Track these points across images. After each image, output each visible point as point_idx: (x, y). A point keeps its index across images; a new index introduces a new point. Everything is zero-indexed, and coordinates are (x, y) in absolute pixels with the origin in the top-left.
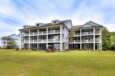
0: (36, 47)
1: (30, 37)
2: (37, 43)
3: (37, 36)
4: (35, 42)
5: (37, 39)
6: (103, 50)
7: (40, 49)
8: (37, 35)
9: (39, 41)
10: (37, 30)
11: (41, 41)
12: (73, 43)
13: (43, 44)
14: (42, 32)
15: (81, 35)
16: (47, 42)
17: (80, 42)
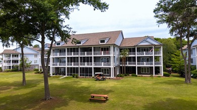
0: (77, 72)
1: (66, 58)
2: (78, 66)
3: (78, 58)
4: (74, 65)
5: (78, 61)
6: (165, 75)
7: (83, 75)
8: (78, 56)
9: (81, 65)
10: (77, 49)
11: (84, 65)
12: (126, 65)
13: (87, 68)
14: (86, 52)
15: (137, 55)
16: (93, 66)
17: (135, 64)
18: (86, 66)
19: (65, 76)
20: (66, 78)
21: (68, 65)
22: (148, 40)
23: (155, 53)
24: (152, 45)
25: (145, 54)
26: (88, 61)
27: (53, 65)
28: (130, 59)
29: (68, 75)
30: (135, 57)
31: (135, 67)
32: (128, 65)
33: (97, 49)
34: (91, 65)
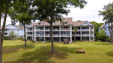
1: (45, 32)
7: (55, 41)
9: (53, 35)
14: (56, 29)
15: (81, 30)
16: (60, 36)
17: (80, 35)
18: (56, 36)
19: (43, 42)
20: (44, 43)
21: (45, 35)
22: (87, 23)
23: (90, 30)
24: (89, 25)
25: (85, 30)
26: (57, 34)
27: (36, 36)
28: (77, 33)
29: (45, 41)
30: (80, 32)
31: (80, 37)
32: (76, 36)
33: (62, 27)
34: (59, 35)
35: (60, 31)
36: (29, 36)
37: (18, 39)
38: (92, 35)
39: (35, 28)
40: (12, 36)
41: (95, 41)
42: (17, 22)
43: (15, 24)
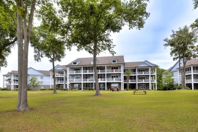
1: (82, 75)
15: (137, 74)
16: (106, 82)
17: (136, 81)
18: (100, 81)
19: (81, 90)
21: (83, 81)
22: (146, 63)
23: (151, 73)
24: (149, 66)
25: (143, 74)
26: (101, 78)
27: (70, 81)
28: (131, 78)
29: (84, 89)
30: (135, 76)
31: (136, 84)
32: (130, 82)
33: (108, 68)
34: (104, 80)
35: (106, 73)
36: (59, 83)
37: (42, 90)
38: (153, 81)
39: (68, 69)
40: (33, 85)
41: (158, 89)
42: (42, 57)
43: (40, 59)
